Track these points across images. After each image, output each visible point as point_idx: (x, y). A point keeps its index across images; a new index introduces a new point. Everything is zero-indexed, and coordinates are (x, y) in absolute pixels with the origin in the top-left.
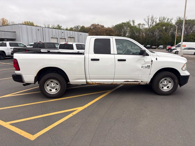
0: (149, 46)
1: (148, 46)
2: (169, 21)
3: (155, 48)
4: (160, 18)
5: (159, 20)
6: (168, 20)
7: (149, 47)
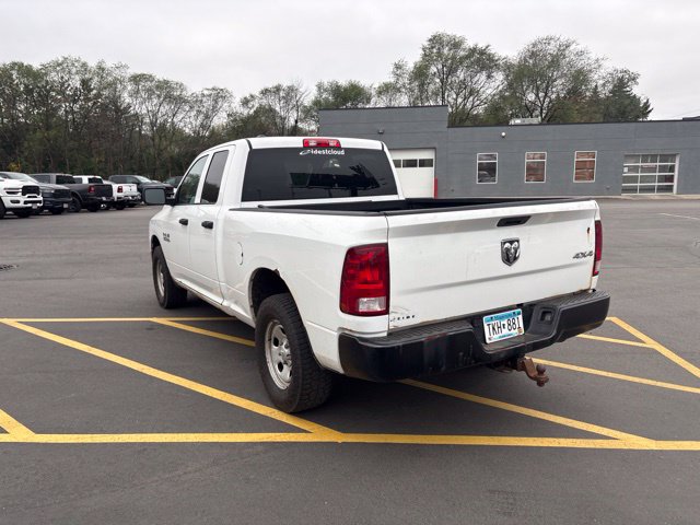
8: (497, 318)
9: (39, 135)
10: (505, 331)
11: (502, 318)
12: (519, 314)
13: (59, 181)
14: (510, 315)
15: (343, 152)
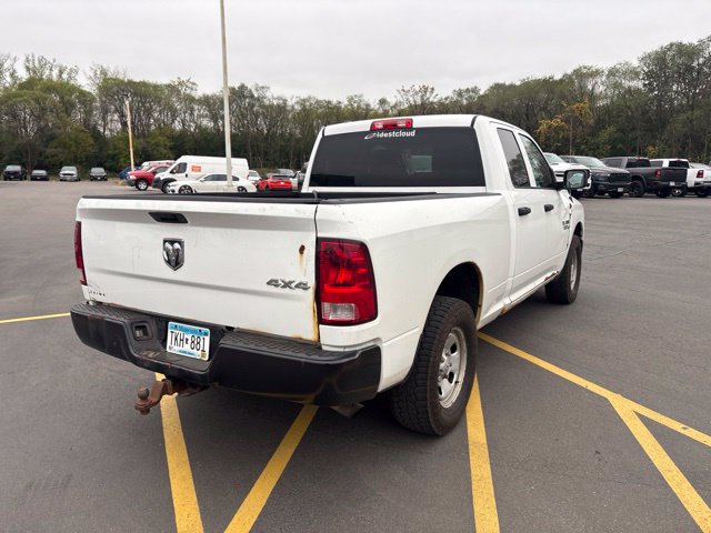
0: (17, 168)
1: (10, 168)
2: (65, 76)
3: (44, 179)
4: (28, 60)
5: (28, 69)
6: (61, 72)
7: (15, 173)
8: (181, 329)
9: (682, 117)
10: (187, 347)
11: (186, 331)
12: (206, 334)
13: (629, 165)
14: (195, 332)
15: (413, 134)
